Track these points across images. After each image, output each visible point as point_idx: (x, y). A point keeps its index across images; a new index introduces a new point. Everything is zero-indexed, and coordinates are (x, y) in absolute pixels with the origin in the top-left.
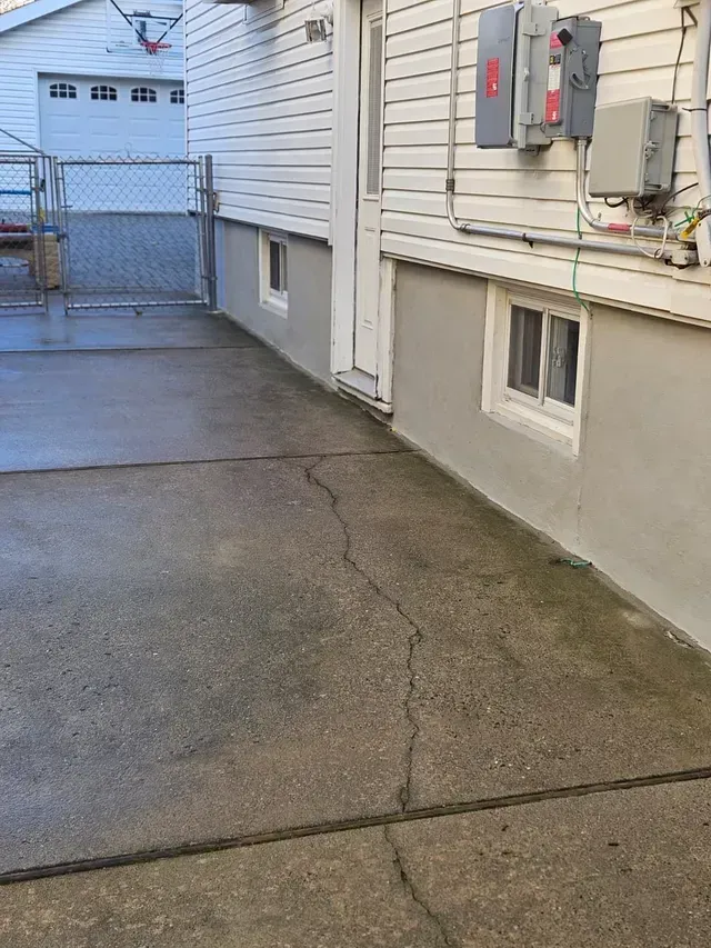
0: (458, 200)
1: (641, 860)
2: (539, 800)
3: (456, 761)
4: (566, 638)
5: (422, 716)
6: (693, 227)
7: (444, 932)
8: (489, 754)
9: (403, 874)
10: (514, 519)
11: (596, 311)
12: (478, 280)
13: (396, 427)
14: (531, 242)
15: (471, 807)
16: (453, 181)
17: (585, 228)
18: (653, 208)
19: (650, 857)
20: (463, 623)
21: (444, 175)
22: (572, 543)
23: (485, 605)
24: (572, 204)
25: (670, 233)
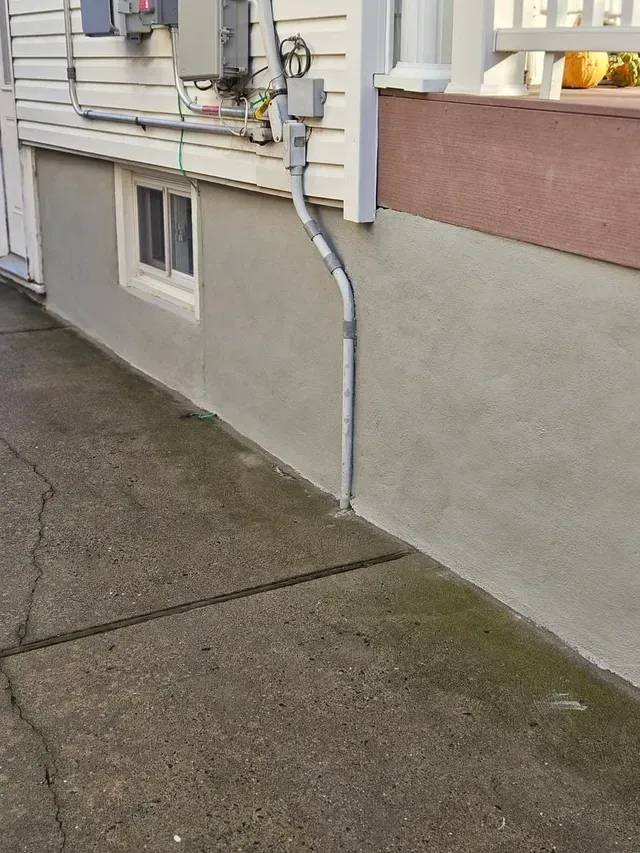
0: (80, 88)
1: (229, 658)
2: (146, 620)
3: (74, 597)
4: (187, 481)
5: (47, 561)
6: (265, 107)
7: (45, 741)
8: (105, 587)
9: (13, 699)
10: (152, 382)
11: (202, 188)
12: (106, 163)
13: (51, 306)
14: (144, 126)
15: (83, 633)
16: (74, 70)
17: (185, 111)
18: (236, 90)
19: (236, 655)
20: (95, 477)
21: (64, 64)
22: (201, 400)
23: (117, 460)
24: (173, 89)
25: (251, 112)
